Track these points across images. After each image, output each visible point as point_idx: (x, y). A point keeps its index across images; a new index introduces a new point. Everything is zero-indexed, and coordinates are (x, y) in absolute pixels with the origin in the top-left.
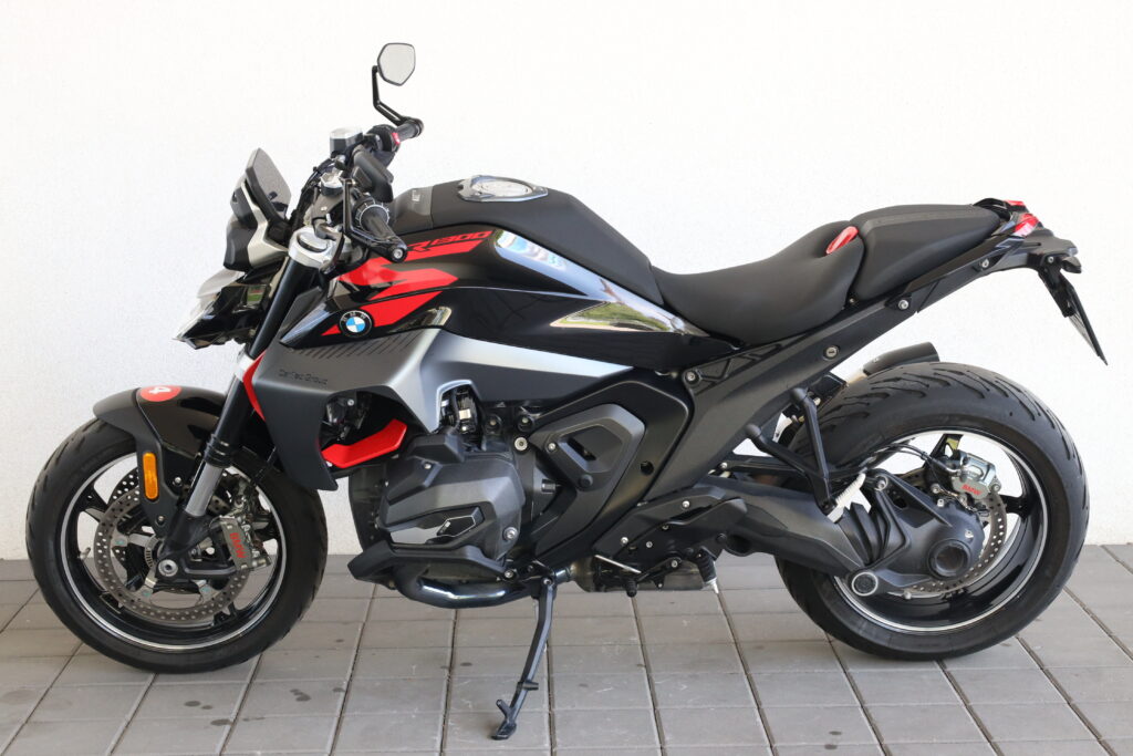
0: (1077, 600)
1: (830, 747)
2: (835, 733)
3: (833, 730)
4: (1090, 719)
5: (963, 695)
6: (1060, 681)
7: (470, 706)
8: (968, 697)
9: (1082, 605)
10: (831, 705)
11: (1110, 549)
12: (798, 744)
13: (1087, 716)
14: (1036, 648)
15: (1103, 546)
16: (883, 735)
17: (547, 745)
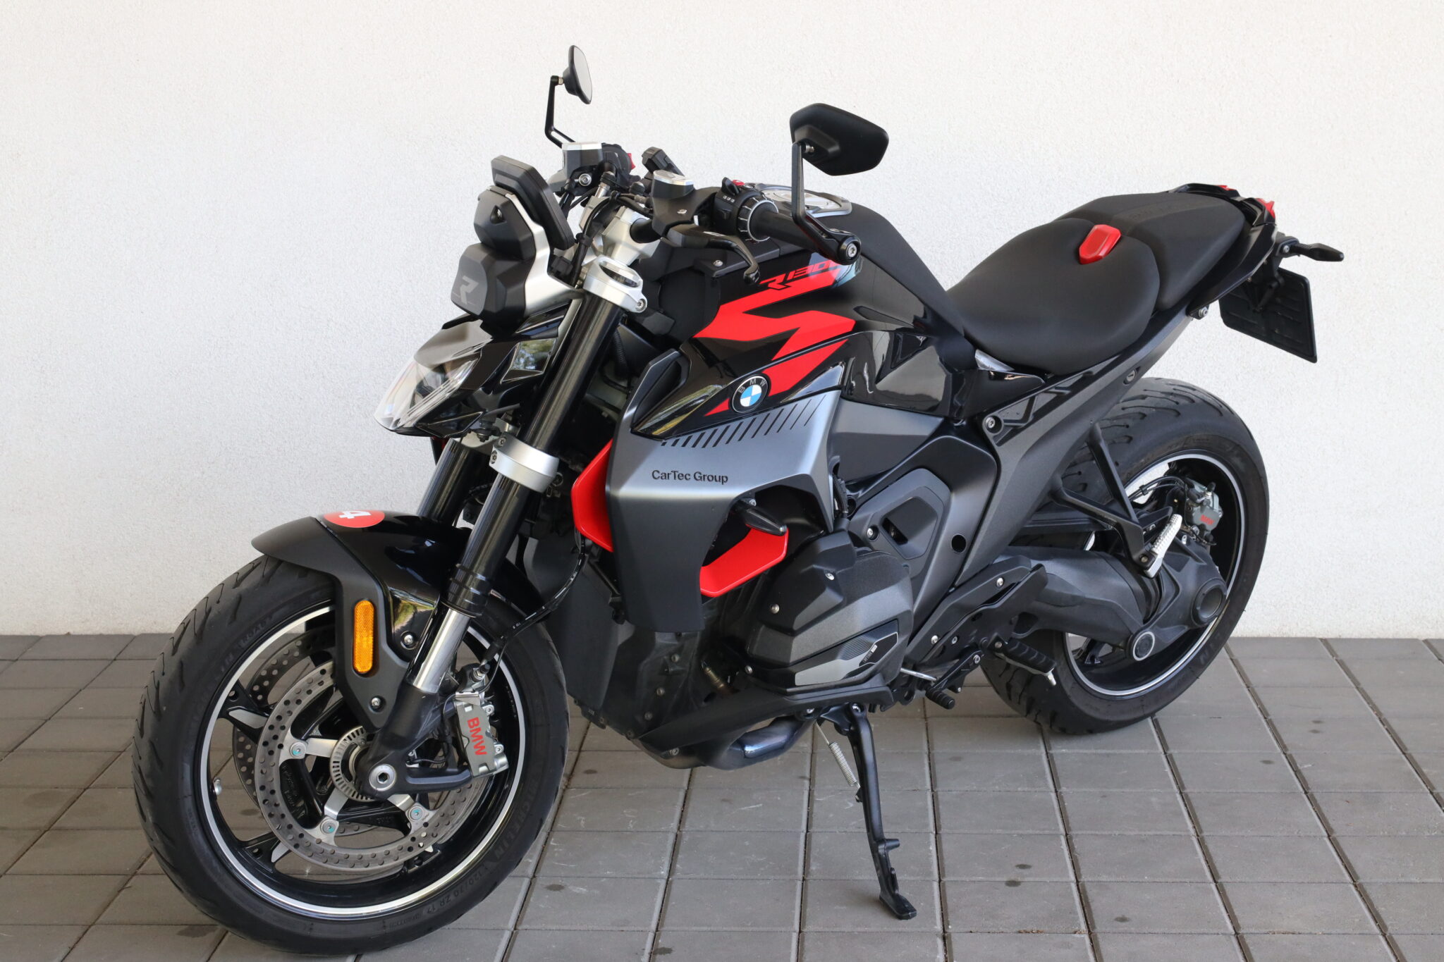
0: (1374, 708)
1: (1013, 883)
2: (1023, 867)
3: (1020, 863)
4: (1350, 857)
5: (1198, 823)
6: (1324, 809)
7: (582, 822)
8: (1202, 824)
9: (1379, 714)
10: (1030, 831)
11: (1434, 645)
12: (974, 878)
13: (1347, 853)
14: (1304, 767)
15: (1426, 641)
16: (1083, 870)
17: (664, 873)
